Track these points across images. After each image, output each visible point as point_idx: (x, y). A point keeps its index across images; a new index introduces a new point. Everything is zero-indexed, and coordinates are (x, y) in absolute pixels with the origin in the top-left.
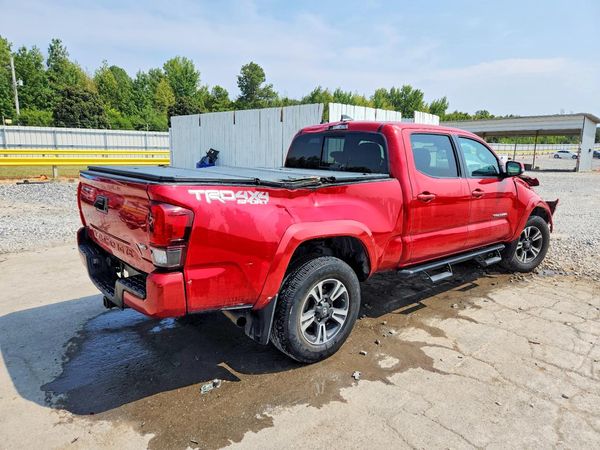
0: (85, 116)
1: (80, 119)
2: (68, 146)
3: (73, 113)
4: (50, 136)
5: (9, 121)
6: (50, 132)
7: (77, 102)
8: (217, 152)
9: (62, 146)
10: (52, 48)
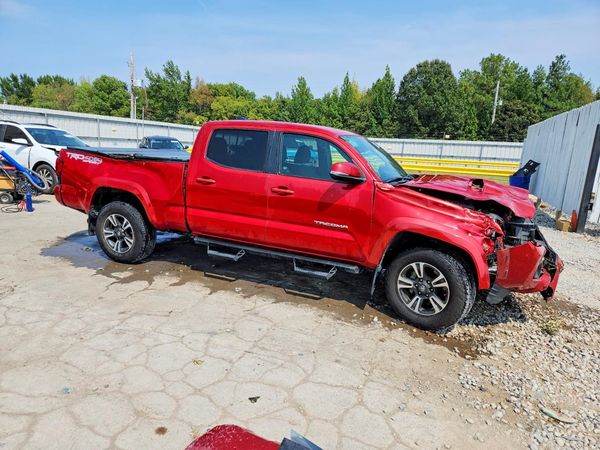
0: (514, 130)
1: (509, 132)
2: (490, 159)
3: (503, 127)
4: (478, 148)
5: (448, 136)
6: (479, 145)
7: (510, 116)
8: (536, 164)
9: (486, 158)
10: (554, 65)
